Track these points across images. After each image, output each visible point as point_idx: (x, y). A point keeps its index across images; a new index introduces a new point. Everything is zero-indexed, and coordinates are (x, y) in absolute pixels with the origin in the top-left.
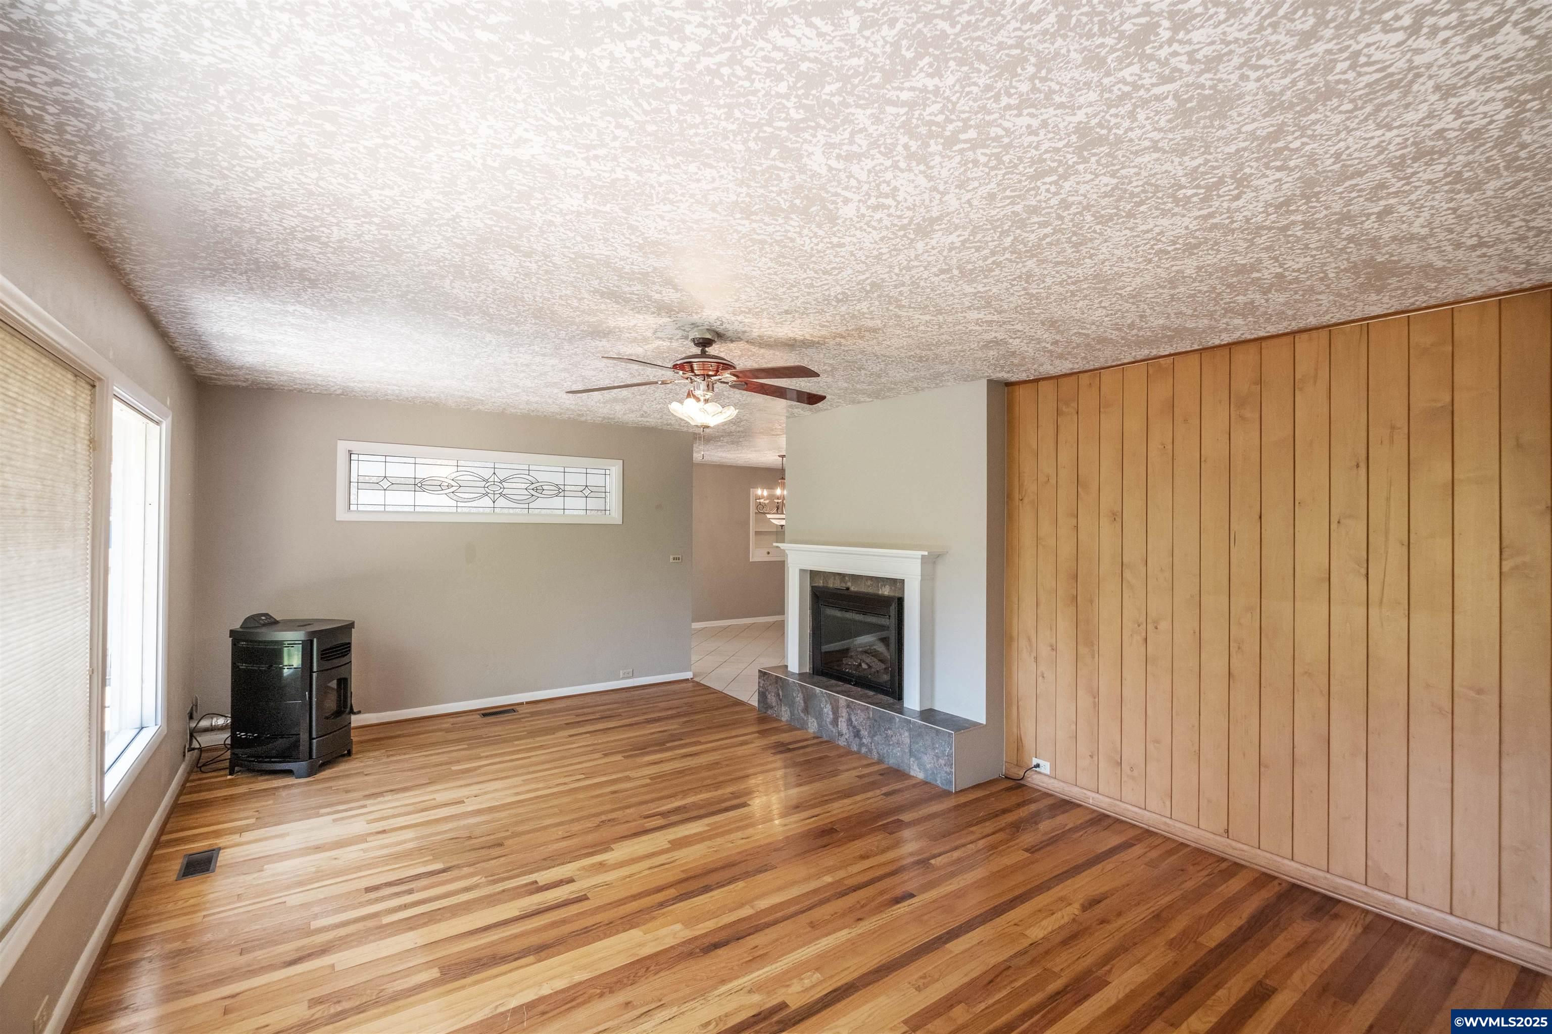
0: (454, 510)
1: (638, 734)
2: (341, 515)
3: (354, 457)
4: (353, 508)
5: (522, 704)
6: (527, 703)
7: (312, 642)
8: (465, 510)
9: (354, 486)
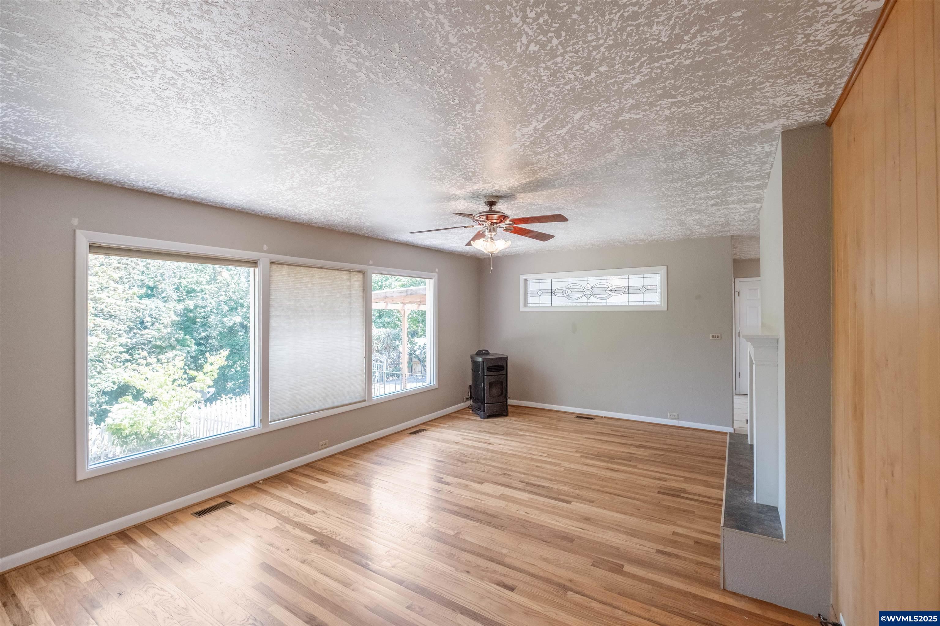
0: (568, 304)
1: (618, 450)
2: (522, 309)
3: (528, 282)
4: (528, 305)
5: (602, 417)
6: (605, 417)
7: (484, 362)
8: (574, 304)
9: (529, 295)
